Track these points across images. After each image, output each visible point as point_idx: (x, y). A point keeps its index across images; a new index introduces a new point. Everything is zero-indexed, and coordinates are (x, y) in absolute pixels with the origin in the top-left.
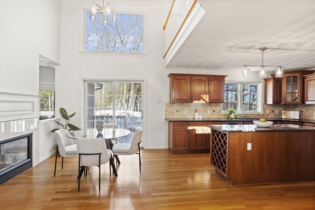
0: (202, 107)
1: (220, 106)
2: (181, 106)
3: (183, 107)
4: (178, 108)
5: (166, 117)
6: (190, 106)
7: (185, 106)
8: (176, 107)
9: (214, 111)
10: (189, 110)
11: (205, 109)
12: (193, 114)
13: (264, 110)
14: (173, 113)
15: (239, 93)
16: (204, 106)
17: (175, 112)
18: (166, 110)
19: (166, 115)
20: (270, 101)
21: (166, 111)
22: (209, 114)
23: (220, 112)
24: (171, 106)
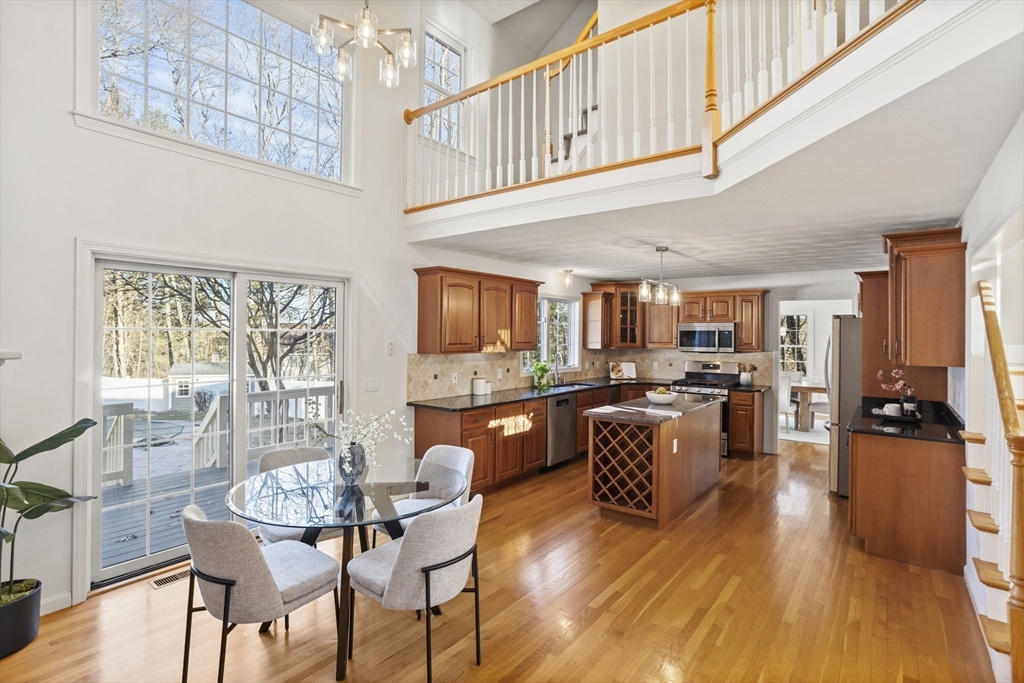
0: (484, 362)
1: (519, 358)
2: (444, 362)
3: (449, 365)
4: (437, 369)
5: (409, 397)
6: (463, 361)
7: (452, 362)
8: (433, 364)
9: (508, 371)
10: (461, 371)
11: (492, 367)
12: (470, 384)
13: (582, 361)
14: (426, 383)
15: (546, 324)
16: (491, 359)
17: (431, 380)
18: (409, 376)
19: (409, 392)
20: (596, 342)
21: (410, 379)
22: (500, 380)
23: (519, 372)
24: (422, 363)
